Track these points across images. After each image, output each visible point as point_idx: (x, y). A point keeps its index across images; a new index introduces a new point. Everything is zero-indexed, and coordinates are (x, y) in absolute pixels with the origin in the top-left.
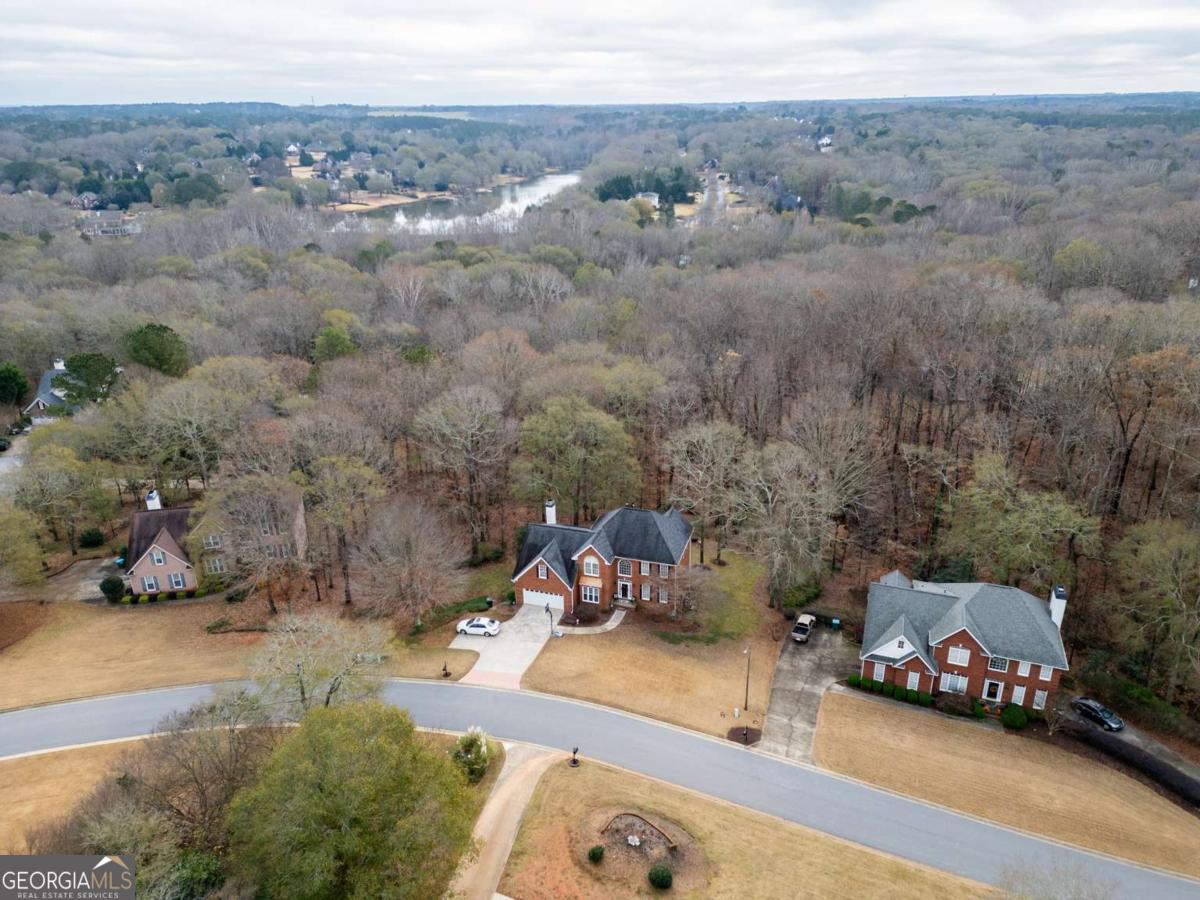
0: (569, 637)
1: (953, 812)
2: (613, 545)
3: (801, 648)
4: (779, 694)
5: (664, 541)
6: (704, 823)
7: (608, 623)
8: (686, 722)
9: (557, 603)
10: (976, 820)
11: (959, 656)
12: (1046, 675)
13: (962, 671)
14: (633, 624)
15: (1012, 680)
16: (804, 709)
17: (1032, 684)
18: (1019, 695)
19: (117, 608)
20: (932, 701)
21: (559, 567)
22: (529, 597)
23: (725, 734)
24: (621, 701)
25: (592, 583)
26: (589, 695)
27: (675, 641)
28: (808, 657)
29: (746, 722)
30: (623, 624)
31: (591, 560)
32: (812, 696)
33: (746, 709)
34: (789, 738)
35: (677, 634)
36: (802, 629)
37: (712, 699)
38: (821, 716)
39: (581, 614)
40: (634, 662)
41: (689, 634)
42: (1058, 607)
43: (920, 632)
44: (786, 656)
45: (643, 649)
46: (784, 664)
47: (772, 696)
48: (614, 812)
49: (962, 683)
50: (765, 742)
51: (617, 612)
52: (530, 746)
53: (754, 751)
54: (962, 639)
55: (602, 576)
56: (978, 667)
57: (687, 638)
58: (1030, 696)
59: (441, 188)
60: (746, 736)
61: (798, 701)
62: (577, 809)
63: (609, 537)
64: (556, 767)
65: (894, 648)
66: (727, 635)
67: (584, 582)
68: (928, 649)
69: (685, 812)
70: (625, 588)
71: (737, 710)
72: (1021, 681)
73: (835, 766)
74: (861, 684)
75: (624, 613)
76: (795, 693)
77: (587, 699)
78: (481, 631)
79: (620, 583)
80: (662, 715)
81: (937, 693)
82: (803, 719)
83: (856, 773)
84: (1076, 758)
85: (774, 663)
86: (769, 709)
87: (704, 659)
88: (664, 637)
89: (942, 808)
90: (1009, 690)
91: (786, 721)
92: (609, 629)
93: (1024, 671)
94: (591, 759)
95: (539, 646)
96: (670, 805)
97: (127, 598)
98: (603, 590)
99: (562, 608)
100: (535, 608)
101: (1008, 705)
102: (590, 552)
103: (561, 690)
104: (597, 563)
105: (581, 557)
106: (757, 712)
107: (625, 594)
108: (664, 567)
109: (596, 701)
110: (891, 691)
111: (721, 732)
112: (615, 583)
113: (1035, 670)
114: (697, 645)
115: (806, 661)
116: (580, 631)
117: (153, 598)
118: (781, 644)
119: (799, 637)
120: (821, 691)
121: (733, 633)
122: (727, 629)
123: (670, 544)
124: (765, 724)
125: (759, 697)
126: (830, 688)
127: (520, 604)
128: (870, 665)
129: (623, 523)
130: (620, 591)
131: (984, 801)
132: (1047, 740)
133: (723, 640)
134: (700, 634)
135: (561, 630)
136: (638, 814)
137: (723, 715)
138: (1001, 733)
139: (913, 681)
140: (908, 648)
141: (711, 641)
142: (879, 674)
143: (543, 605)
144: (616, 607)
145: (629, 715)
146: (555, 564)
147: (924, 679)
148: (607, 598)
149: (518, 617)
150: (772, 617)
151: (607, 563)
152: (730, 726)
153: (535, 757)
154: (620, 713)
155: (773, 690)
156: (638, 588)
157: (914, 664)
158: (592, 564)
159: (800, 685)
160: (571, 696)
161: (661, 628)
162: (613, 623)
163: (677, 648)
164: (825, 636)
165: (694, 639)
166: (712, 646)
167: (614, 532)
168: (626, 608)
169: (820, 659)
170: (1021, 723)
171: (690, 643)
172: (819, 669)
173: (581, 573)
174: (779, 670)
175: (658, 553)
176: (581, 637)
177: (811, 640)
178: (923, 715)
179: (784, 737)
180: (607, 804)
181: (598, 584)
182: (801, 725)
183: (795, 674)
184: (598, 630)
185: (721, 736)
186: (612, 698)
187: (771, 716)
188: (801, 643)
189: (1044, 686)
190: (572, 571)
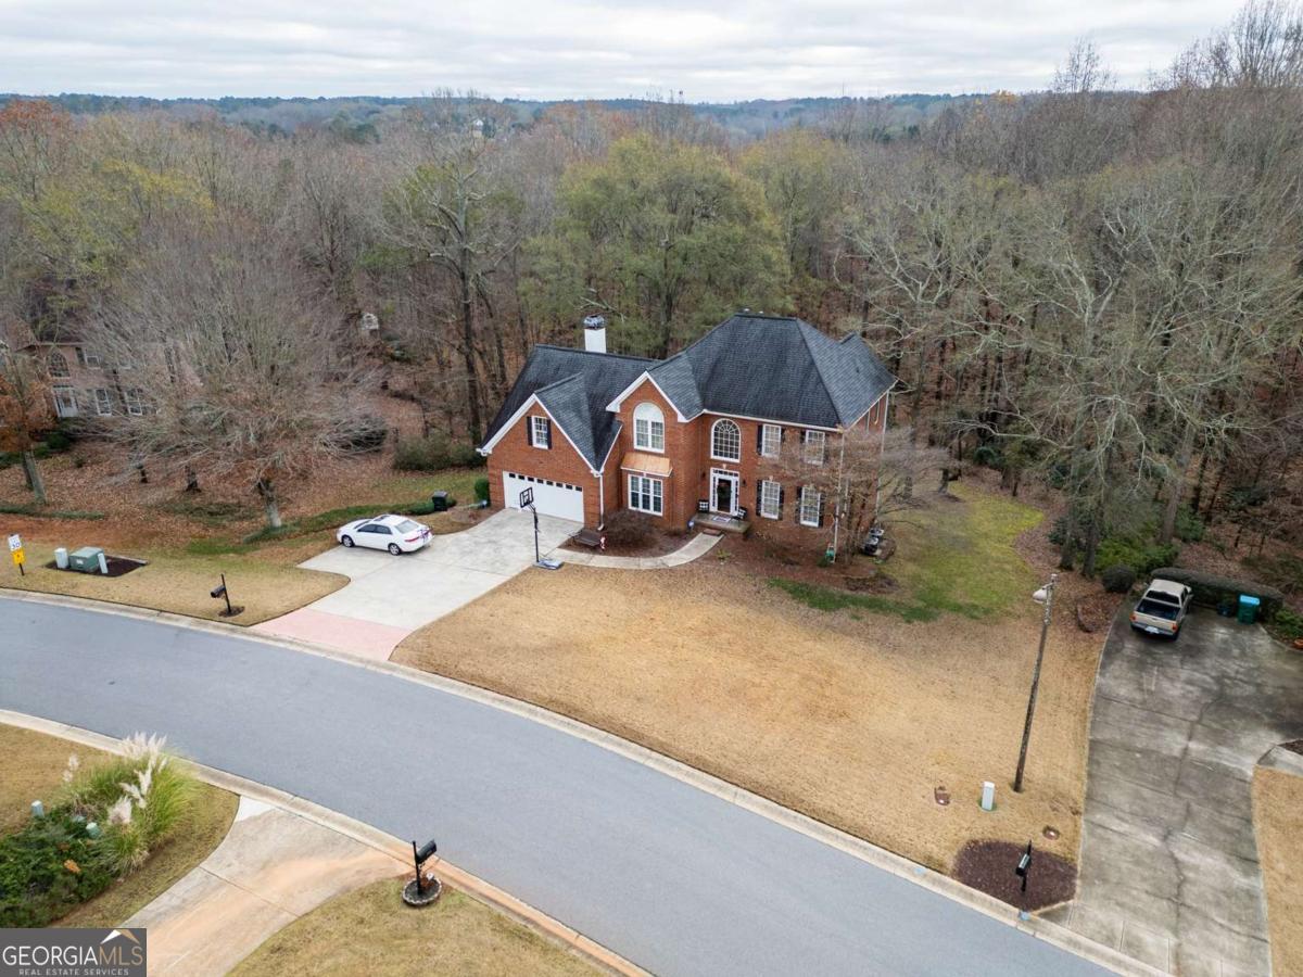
0: (576, 569)
2: (703, 387)
3: (1160, 651)
4: (1115, 757)
5: (820, 380)
7: (674, 555)
8: (823, 802)
14: (731, 561)
16: (1205, 812)
21: (576, 423)
22: (516, 490)
23: (950, 862)
24: (643, 719)
25: (651, 465)
26: (559, 694)
27: (827, 603)
28: (1184, 674)
29: (1018, 827)
30: (707, 559)
31: (648, 413)
33: (1017, 787)
35: (834, 590)
36: (1160, 606)
37: (908, 745)
38: (1266, 841)
39: (617, 532)
40: (709, 633)
41: (864, 594)
44: (1119, 667)
45: (741, 611)
46: (1120, 683)
47: (1092, 761)
51: (700, 537)
55: (671, 453)
57: (855, 602)
60: (1021, 877)
61: (1178, 783)
63: (695, 371)
64: (353, 899)
66: (958, 608)
67: (632, 465)
70: (724, 488)
71: (989, 785)
75: (716, 540)
76: (1166, 760)
77: (550, 704)
78: (380, 541)
79: (714, 477)
80: (754, 772)
82: (1210, 841)
85: (1090, 680)
86: (1089, 797)
87: (895, 648)
88: (800, 593)
91: (1152, 840)
92: (671, 564)
94: (483, 887)
98: (671, 481)
99: (581, 519)
102: (647, 394)
103: (489, 673)
104: (660, 419)
105: (628, 406)
106: (1056, 799)
107: (724, 503)
108: (815, 435)
109: (571, 712)
111: (936, 852)
112: (705, 476)
114: (882, 619)
115: (1178, 683)
116: (601, 561)
118: (1103, 638)
119: (1155, 623)
121: (975, 607)
122: (957, 596)
123: (835, 389)
124: (1080, 844)
125: (1056, 758)
127: (497, 507)
130: (713, 496)
133: (947, 616)
134: (891, 598)
135: (561, 556)
137: (942, 796)
141: (912, 615)
144: (699, 528)
145: (654, 762)
146: (570, 416)
148: (681, 508)
149: (481, 530)
151: (681, 419)
152: (966, 835)
153: (312, 852)
154: (632, 752)
155: (1094, 745)
156: (753, 490)
158: (651, 423)
159: (1174, 742)
160: (511, 692)
161: (800, 576)
162: (685, 555)
163: (827, 618)
164: (1221, 633)
165: (876, 606)
166: (919, 626)
167: (708, 361)
168: (723, 531)
169: (1218, 680)
171: (863, 611)
173: (625, 444)
174: (1104, 699)
175: (802, 403)
177: (1184, 638)
179: (1157, 894)
181: (662, 468)
182: (1207, 865)
183: (1156, 712)
184: (646, 563)
185: (937, 866)
186: (621, 710)
187: (1099, 817)
188: (1162, 639)
190: (605, 433)
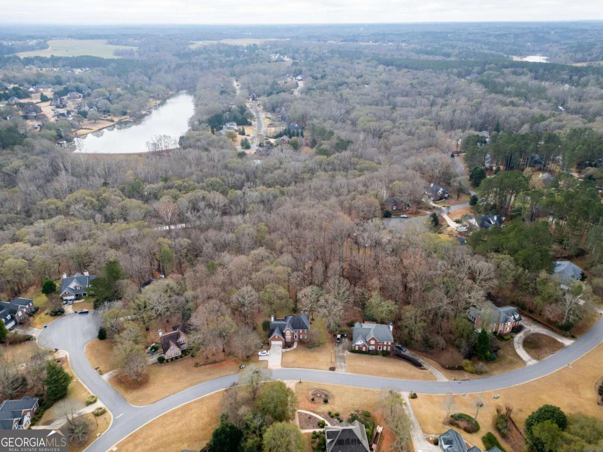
0: (286, 352)
1: (374, 377)
2: (292, 326)
3: (339, 344)
4: (337, 357)
5: (305, 324)
6: (329, 389)
8: (320, 368)
9: (281, 343)
10: (378, 377)
11: (373, 342)
12: (390, 344)
13: (373, 345)
14: (300, 345)
15: (383, 345)
16: (343, 360)
17: (387, 345)
18: (385, 348)
19: (163, 364)
20: (369, 352)
21: (280, 334)
22: (273, 343)
23: (329, 370)
24: (305, 366)
25: (288, 337)
26: (298, 366)
28: (341, 346)
29: (332, 366)
30: (298, 345)
32: (344, 356)
33: (331, 362)
34: (341, 367)
35: (311, 346)
36: (338, 339)
37: (323, 362)
38: (347, 361)
39: (287, 345)
41: (313, 345)
42: (391, 327)
43: (364, 338)
44: (336, 347)
45: (305, 352)
46: (336, 349)
48: (313, 391)
49: (374, 347)
50: (337, 370)
51: (295, 343)
52: (290, 381)
53: (335, 372)
54: (373, 339)
55: (291, 335)
56: (376, 344)
58: (387, 348)
59: (125, 114)
60: (333, 369)
61: (341, 358)
62: (305, 391)
63: (291, 324)
64: (297, 384)
65: (360, 342)
67: (286, 337)
68: (366, 342)
69: (325, 388)
70: (296, 336)
71: (329, 363)
72: (385, 345)
73: (351, 372)
74: (353, 351)
75: (297, 343)
76: (340, 356)
78: (265, 354)
81: (369, 351)
82: (343, 362)
83: (356, 373)
84: (397, 360)
86: (336, 362)
87: (319, 351)
88: (308, 347)
89: (372, 376)
90: (383, 347)
91: (340, 364)
92: (294, 348)
93: (385, 343)
95: (281, 356)
96: (322, 387)
97: (165, 361)
100: (275, 345)
101: (383, 351)
102: (287, 330)
103: (291, 366)
105: (285, 331)
106: (334, 363)
107: (296, 338)
108: (306, 330)
109: (300, 367)
110: (360, 352)
111: (327, 369)
112: (294, 336)
113: (387, 343)
114: (316, 348)
116: (288, 350)
117: (172, 359)
118: (334, 344)
119: (338, 341)
120: (345, 355)
121: (323, 343)
122: (321, 342)
123: (307, 325)
124: (336, 366)
125: (333, 360)
126: (347, 353)
127: (271, 345)
128: (355, 347)
129: (294, 320)
131: (380, 373)
132: (391, 357)
133: (321, 345)
135: (284, 350)
136: (318, 390)
137: (327, 365)
138: (382, 357)
139: (364, 349)
140: (362, 342)
141: (319, 346)
142: (357, 348)
143: (277, 344)
144: (295, 341)
147: (366, 348)
148: (292, 340)
149: (272, 349)
150: (330, 336)
151: (291, 331)
152: (329, 368)
153: (292, 383)
156: (299, 336)
157: (364, 345)
158: (288, 333)
159: (341, 354)
160: (294, 367)
162: (295, 346)
163: (312, 350)
164: (344, 340)
165: (315, 346)
167: (292, 322)
168: (297, 341)
169: (343, 346)
170: (385, 354)
171: (314, 348)
172: (344, 349)
173: (286, 335)
174: (335, 351)
175: (303, 327)
176: (289, 351)
177: (341, 342)
178: (366, 356)
180: (311, 389)
181: (290, 337)
182: (343, 364)
183: (339, 351)
184: (292, 349)
186: (303, 366)
189: (389, 346)
190: (284, 335)
